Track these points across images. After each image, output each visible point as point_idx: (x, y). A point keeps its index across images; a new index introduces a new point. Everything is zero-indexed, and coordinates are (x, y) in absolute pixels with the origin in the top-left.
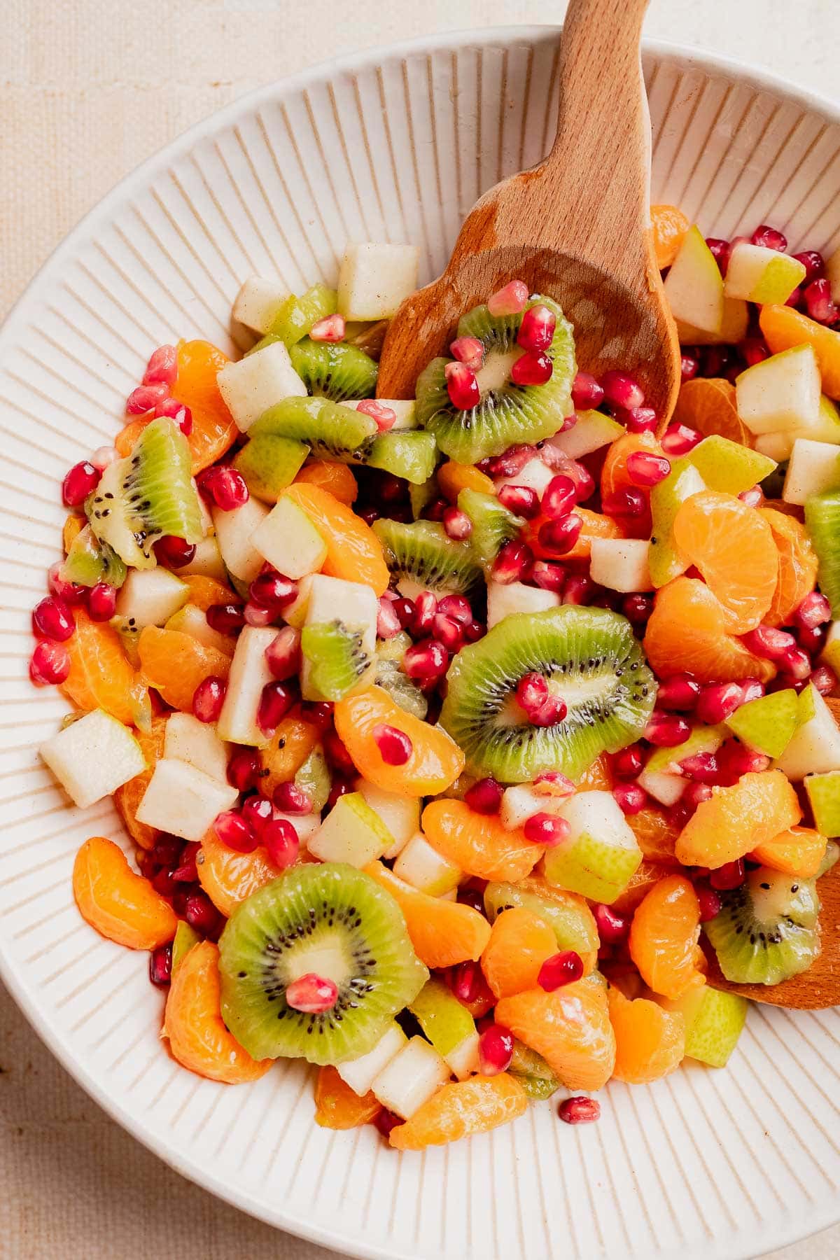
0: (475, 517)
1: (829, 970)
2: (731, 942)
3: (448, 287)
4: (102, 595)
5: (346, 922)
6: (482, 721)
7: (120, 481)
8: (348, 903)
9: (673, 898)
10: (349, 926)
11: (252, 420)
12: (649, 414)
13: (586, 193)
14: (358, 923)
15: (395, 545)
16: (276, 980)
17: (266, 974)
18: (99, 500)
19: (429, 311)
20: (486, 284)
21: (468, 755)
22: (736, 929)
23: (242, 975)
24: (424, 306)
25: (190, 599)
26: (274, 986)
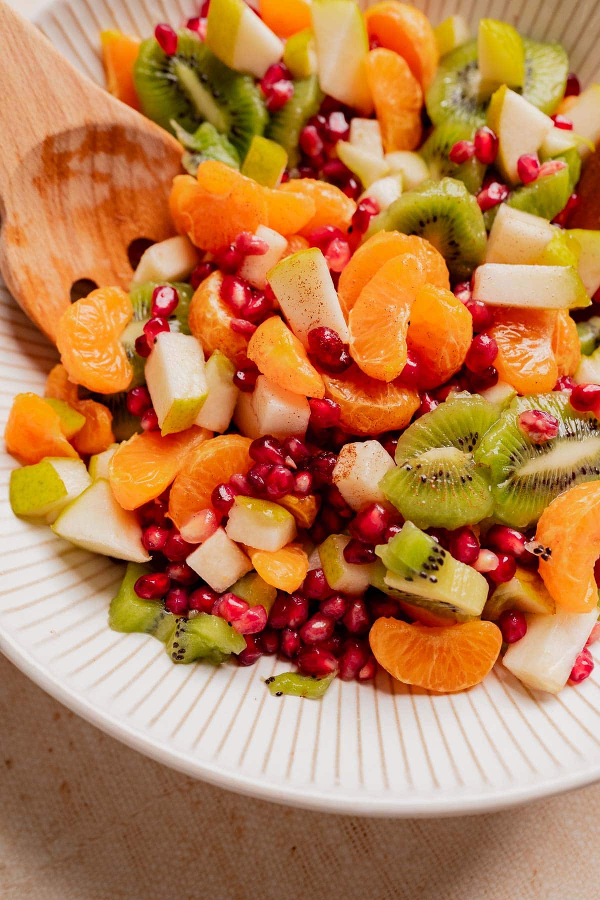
13: (34, 85)
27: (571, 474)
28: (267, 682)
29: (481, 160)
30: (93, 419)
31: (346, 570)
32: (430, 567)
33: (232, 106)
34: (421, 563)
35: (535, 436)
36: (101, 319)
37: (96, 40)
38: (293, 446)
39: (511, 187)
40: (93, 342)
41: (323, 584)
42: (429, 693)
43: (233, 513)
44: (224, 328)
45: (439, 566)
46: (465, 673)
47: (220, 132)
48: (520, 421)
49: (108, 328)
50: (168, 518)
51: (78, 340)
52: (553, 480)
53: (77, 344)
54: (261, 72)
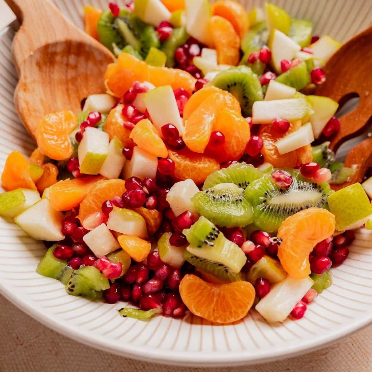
27: (300, 208)
28: (120, 311)
29: (262, 61)
30: (48, 171)
31: (170, 249)
32: (210, 238)
33: (143, 38)
34: (205, 235)
35: (279, 184)
36: (61, 123)
37: (82, 11)
38: (148, 183)
39: (277, 74)
40: (55, 132)
41: (158, 258)
42: (212, 324)
43: (111, 214)
44: (120, 126)
45: (215, 238)
46: (233, 311)
47: (135, 49)
48: (272, 176)
49: (64, 127)
50: (77, 218)
51: (47, 130)
52: (289, 209)
53: (46, 131)
54: (157, 24)
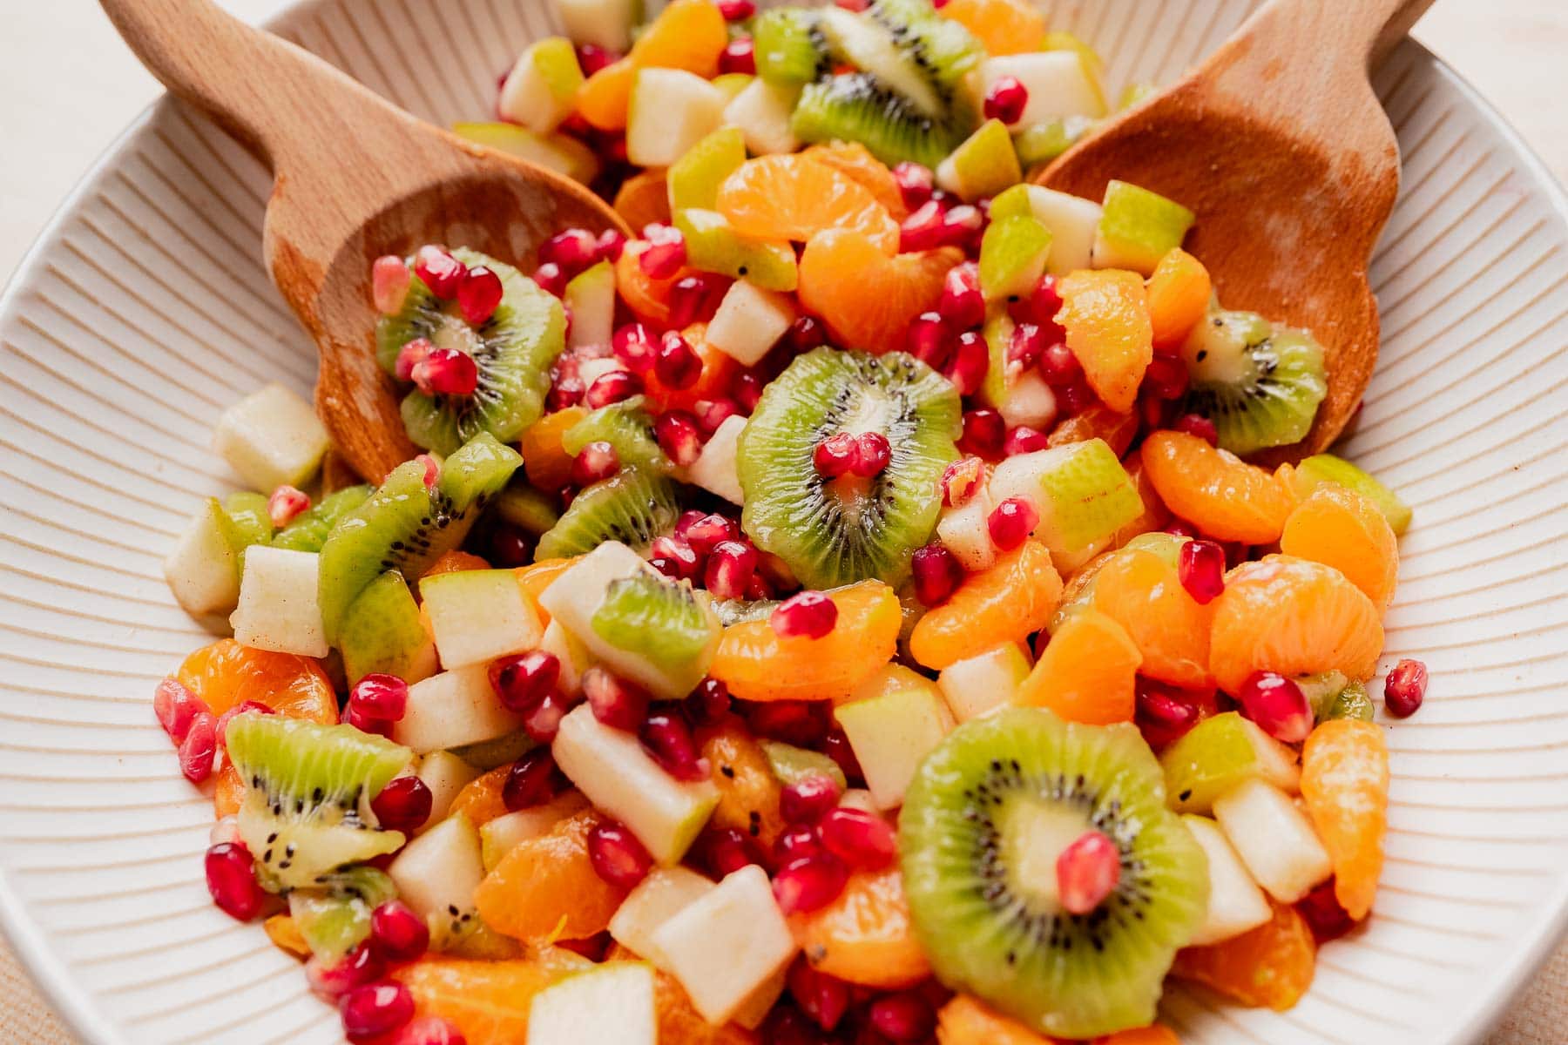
0: (601, 434)
1: (1333, 327)
2: (1254, 422)
3: (335, 351)
4: (388, 917)
5: (1006, 781)
6: (841, 535)
7: (266, 817)
8: (983, 766)
9: (1172, 452)
10: (1013, 782)
11: (319, 634)
12: (609, 236)
13: (335, 147)
14: (1016, 766)
15: (574, 545)
16: (1043, 920)
17: (1028, 925)
18: (268, 856)
19: (346, 388)
20: (362, 312)
21: (874, 575)
22: (1240, 410)
23: (1011, 958)
24: (335, 387)
25: (476, 823)
26: (1049, 929)
